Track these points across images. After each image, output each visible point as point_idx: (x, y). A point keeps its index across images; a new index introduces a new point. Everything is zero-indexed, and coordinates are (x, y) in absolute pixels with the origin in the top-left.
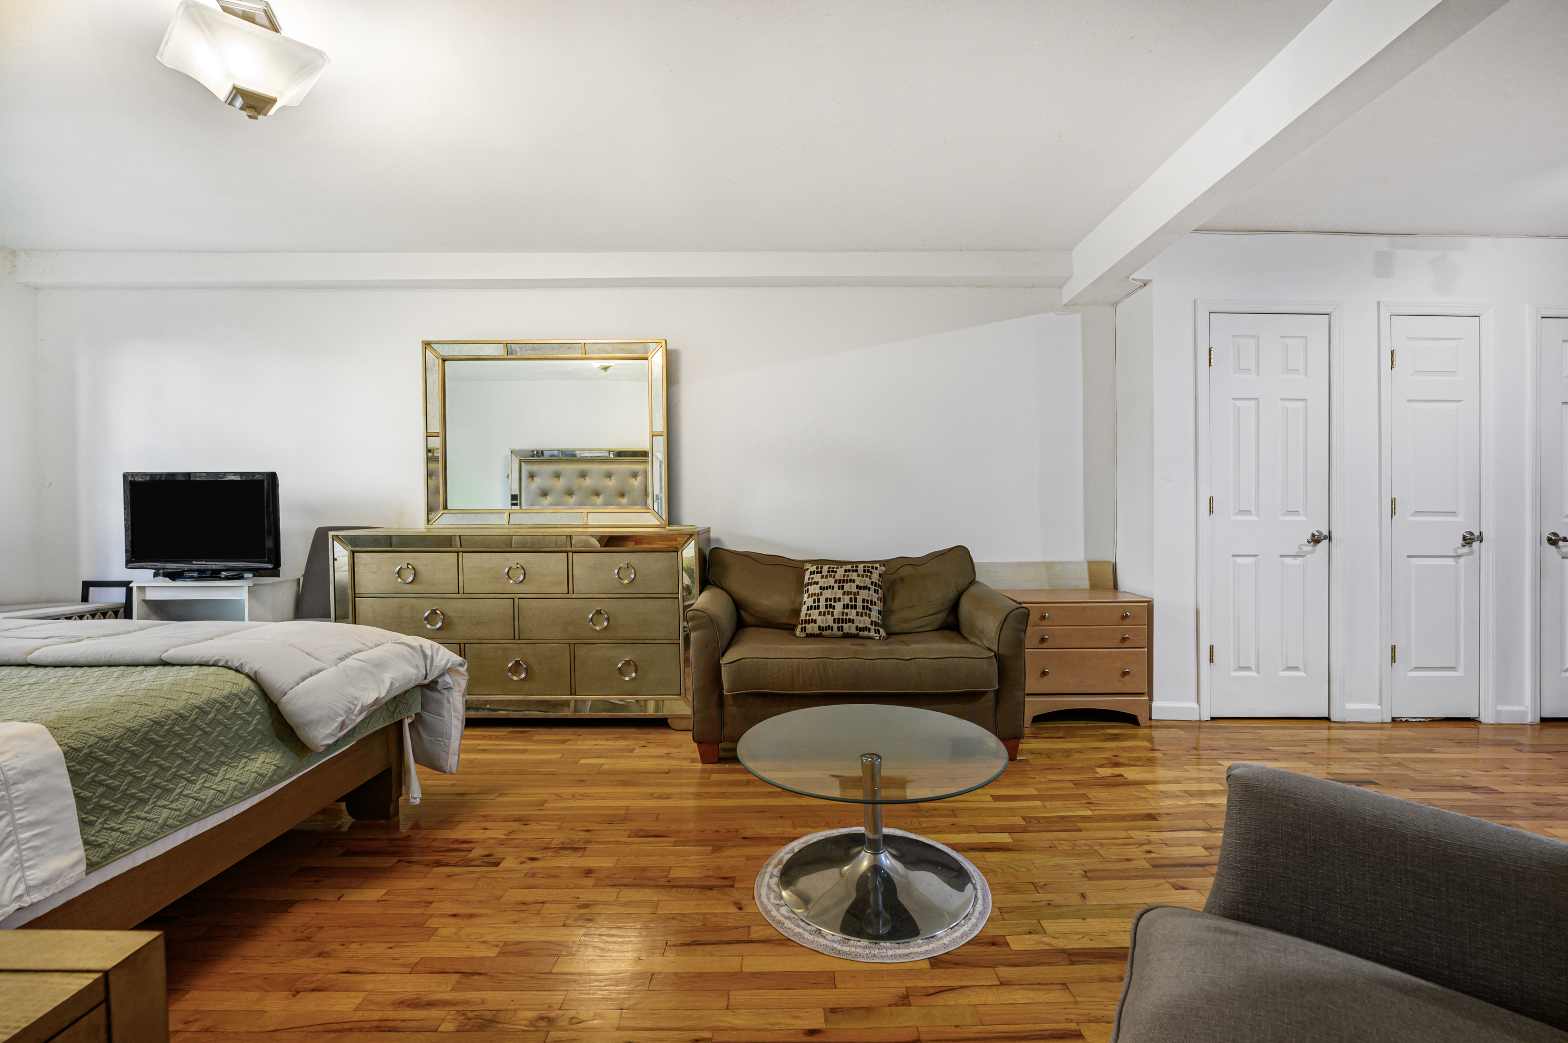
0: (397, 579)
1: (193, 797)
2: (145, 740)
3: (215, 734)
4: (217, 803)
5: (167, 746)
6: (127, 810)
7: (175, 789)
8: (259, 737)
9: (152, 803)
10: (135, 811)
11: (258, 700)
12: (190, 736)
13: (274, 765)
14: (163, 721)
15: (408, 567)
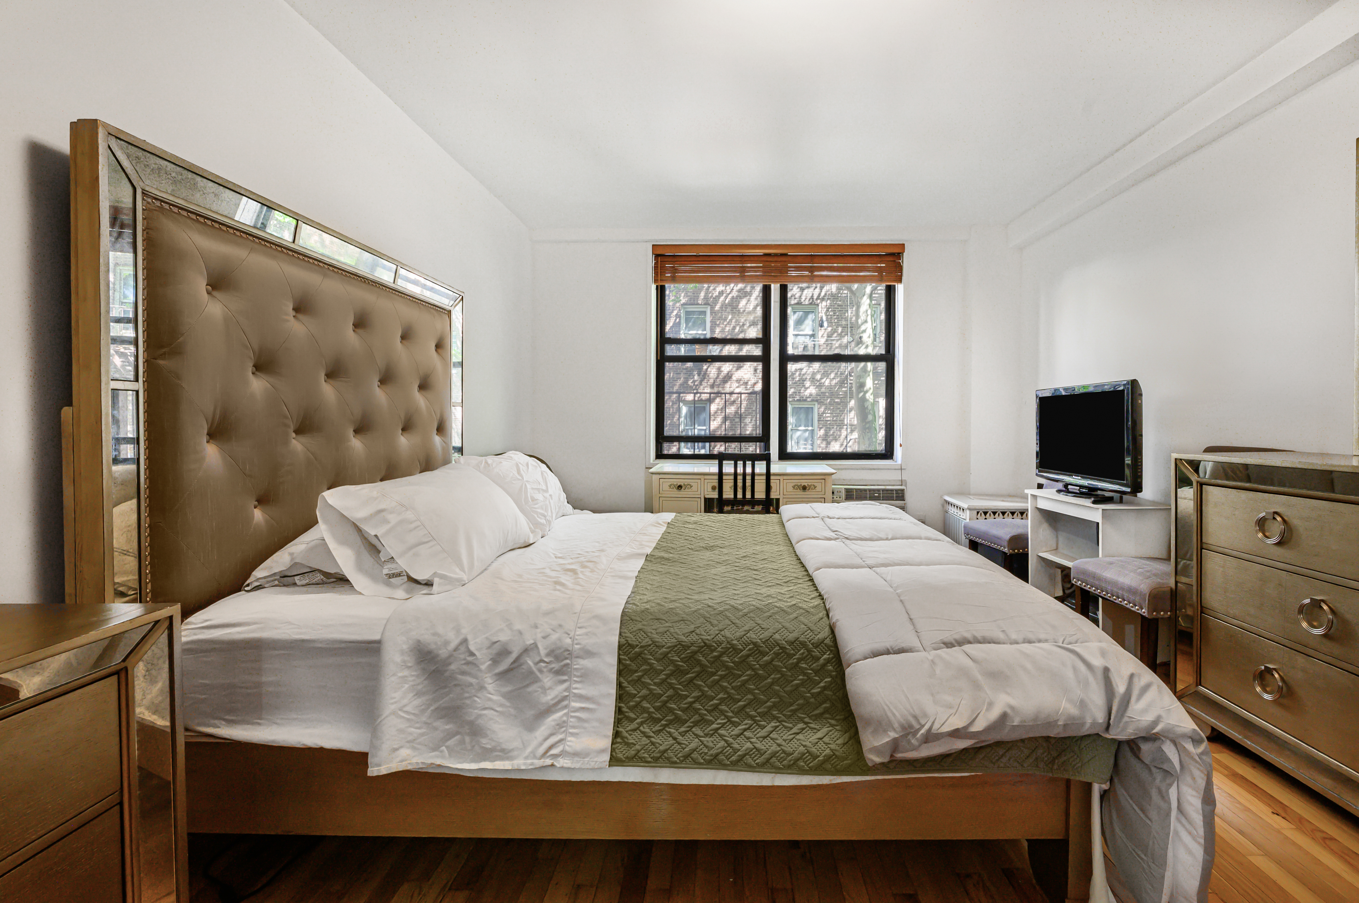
0: (1257, 533)
1: (726, 741)
2: (691, 659)
3: (769, 680)
4: (749, 760)
5: (714, 674)
6: (663, 722)
7: (713, 723)
8: (827, 705)
9: (688, 727)
10: (671, 726)
11: (833, 658)
12: (740, 673)
13: (832, 750)
14: (713, 646)
15: (1274, 518)
